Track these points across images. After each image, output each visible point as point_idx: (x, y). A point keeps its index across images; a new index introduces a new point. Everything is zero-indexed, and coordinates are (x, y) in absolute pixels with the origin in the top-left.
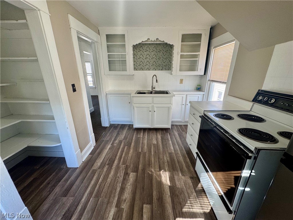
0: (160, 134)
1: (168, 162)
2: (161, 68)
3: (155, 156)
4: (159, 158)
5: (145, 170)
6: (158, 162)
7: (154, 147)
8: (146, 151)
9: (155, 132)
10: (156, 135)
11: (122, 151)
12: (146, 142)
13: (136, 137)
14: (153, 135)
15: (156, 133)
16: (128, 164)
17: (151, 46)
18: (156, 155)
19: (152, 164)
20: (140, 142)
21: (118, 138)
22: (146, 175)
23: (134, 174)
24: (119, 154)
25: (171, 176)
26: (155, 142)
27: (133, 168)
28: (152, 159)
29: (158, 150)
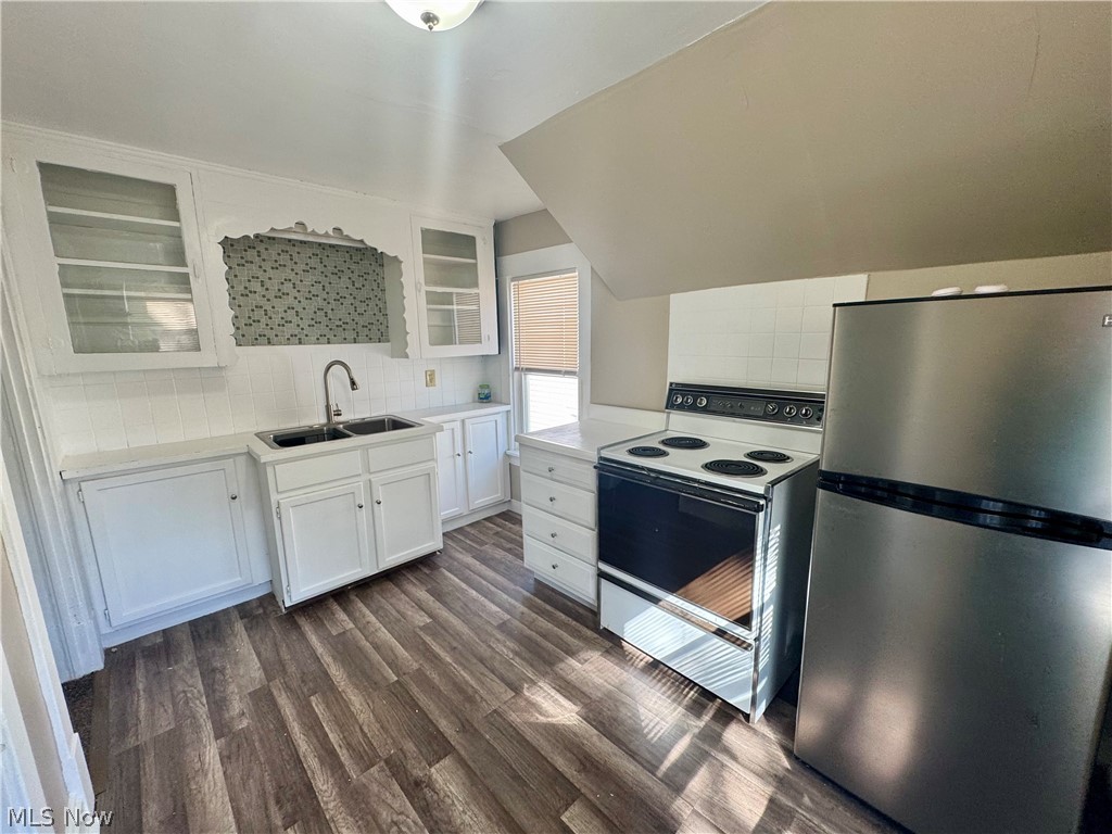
0: (414, 584)
1: (516, 653)
2: (351, 335)
3: (463, 661)
4: (482, 660)
5: (472, 726)
6: (487, 673)
7: (434, 635)
8: (415, 666)
9: (390, 586)
10: (404, 592)
11: (313, 727)
12: (385, 635)
13: (322, 640)
14: (393, 600)
15: (397, 586)
16: (386, 750)
17: (296, 249)
18: (463, 656)
19: (476, 692)
20: (360, 649)
21: (232, 688)
22: (488, 737)
23: (447, 762)
24: (303, 745)
25: (560, 686)
26: (422, 619)
27: (424, 751)
28: (464, 677)
29: (455, 639)
